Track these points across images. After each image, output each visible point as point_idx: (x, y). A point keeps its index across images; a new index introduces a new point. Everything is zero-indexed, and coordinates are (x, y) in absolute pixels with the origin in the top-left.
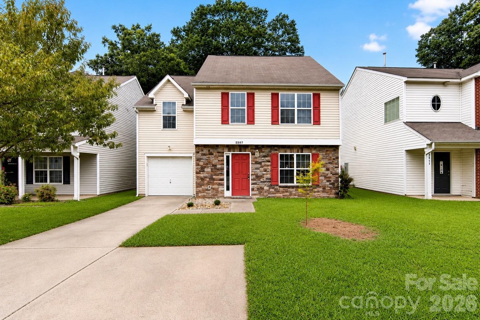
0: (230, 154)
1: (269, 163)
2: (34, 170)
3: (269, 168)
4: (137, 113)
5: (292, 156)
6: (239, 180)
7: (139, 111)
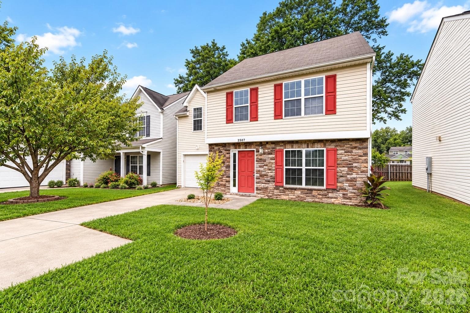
0: (236, 151)
1: (274, 161)
2: (130, 165)
3: (274, 165)
4: (177, 119)
5: (300, 152)
6: (245, 178)
7: (179, 117)
